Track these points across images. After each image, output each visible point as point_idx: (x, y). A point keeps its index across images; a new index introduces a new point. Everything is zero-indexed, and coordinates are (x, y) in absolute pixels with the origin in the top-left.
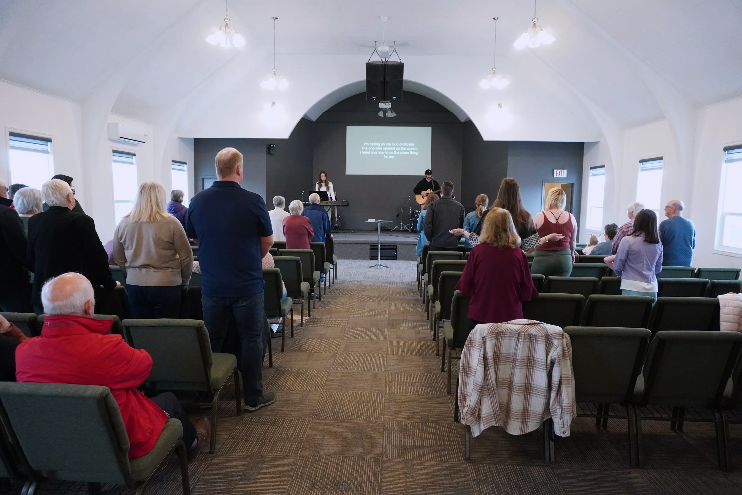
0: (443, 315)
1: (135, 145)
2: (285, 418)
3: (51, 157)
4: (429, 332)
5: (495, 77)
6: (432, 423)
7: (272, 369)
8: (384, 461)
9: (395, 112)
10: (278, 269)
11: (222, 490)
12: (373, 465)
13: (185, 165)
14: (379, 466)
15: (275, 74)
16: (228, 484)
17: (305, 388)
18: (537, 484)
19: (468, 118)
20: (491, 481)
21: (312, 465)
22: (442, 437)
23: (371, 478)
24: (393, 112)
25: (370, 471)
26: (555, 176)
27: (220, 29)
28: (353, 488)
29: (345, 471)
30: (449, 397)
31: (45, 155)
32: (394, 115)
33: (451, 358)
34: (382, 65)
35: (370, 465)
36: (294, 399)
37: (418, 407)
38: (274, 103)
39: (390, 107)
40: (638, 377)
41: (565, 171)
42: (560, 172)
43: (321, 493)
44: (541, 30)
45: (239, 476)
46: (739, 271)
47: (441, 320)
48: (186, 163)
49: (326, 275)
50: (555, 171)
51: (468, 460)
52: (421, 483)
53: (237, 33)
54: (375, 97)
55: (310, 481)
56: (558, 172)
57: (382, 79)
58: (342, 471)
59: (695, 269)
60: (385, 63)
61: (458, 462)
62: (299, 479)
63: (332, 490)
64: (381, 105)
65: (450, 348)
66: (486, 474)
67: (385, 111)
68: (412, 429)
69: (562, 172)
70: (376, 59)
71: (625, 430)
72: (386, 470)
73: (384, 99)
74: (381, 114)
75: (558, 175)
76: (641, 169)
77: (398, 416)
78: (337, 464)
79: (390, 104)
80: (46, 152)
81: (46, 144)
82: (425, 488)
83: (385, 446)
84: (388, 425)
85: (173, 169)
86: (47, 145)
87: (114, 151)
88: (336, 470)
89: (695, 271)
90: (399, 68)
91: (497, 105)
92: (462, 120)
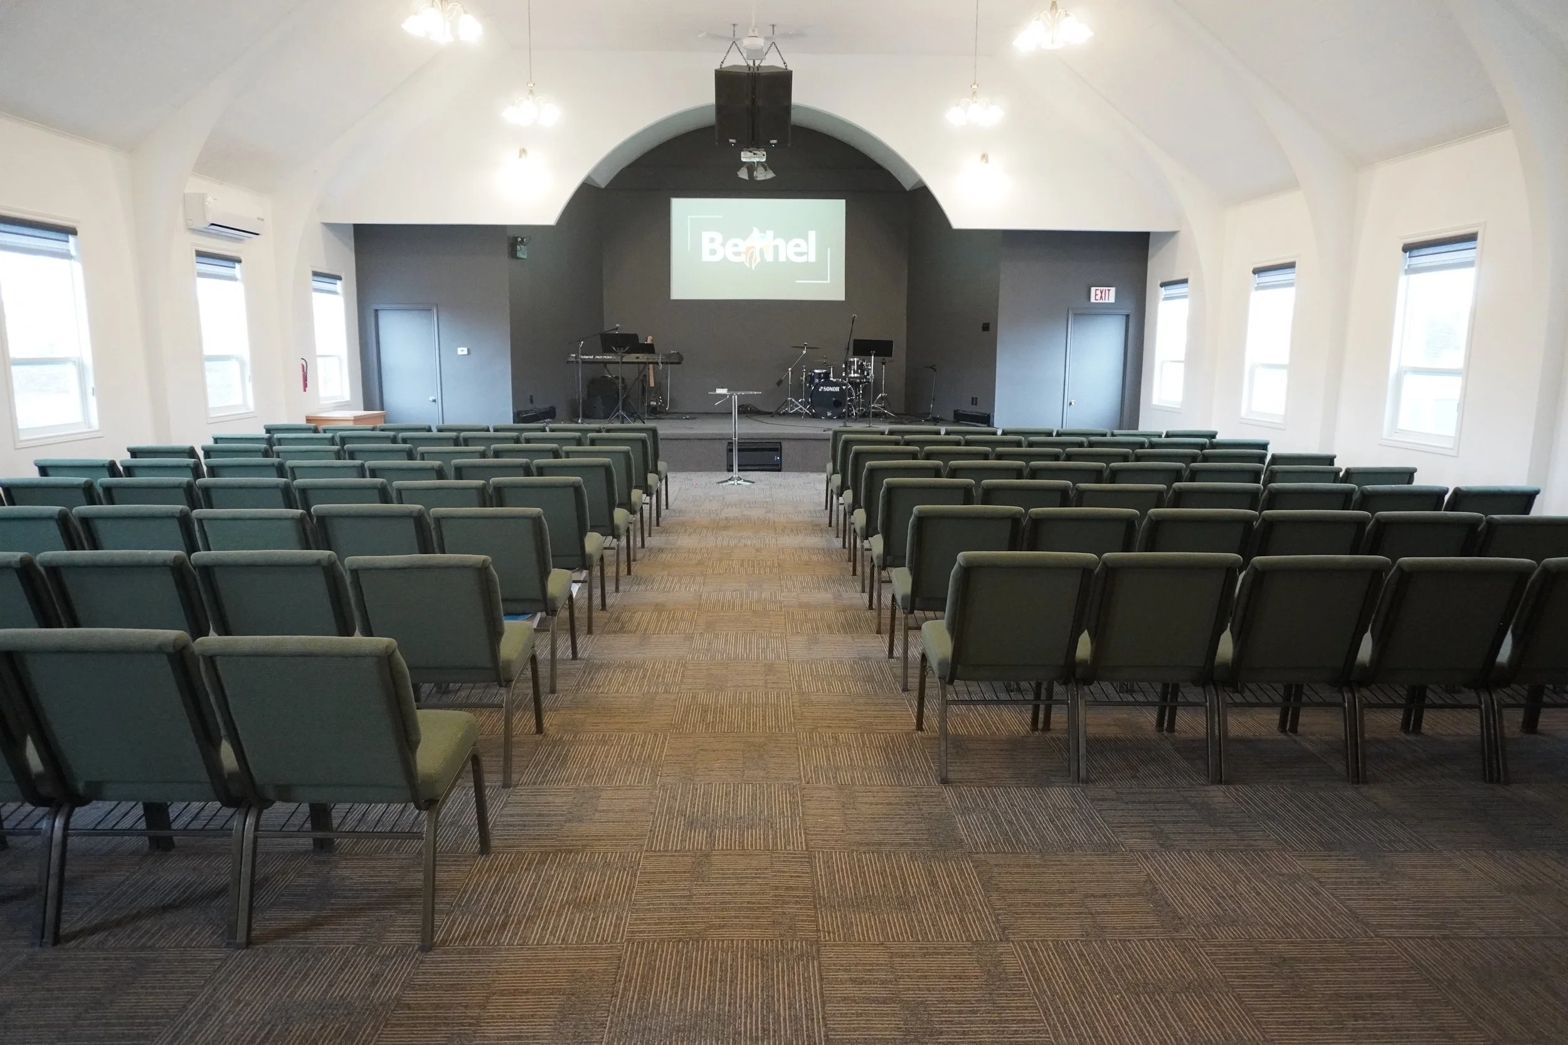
0: (890, 558)
1: (239, 240)
2: (621, 733)
3: (76, 267)
4: (858, 595)
5: (976, 102)
6: (880, 733)
7: (578, 661)
8: (804, 788)
9: (771, 169)
10: (579, 478)
11: (539, 835)
12: (786, 794)
13: (338, 282)
14: (797, 794)
15: (531, 91)
16: (547, 826)
17: (645, 689)
18: (1059, 810)
19: (921, 181)
20: (984, 808)
21: (684, 797)
22: (898, 752)
23: (787, 811)
24: (768, 168)
25: (782, 802)
26: (1093, 300)
27: (433, 6)
28: (760, 824)
29: (741, 803)
30: (904, 695)
31: (65, 262)
32: (770, 175)
33: (908, 628)
34: (748, 74)
35: (782, 794)
36: (631, 706)
37: (852, 711)
38: (523, 151)
39: (764, 160)
40: (1222, 637)
41: (1113, 290)
42: (1102, 292)
43: (707, 833)
44: (1067, 15)
45: (562, 815)
46: (1415, 470)
47: (885, 570)
48: (340, 278)
49: (651, 499)
50: (1093, 289)
51: (945, 781)
52: (869, 815)
53: (466, 12)
54: (733, 141)
55: (685, 817)
56: (1099, 292)
57: (748, 103)
58: (737, 804)
59: (1341, 470)
60: (756, 71)
61: (928, 785)
62: (666, 816)
63: (724, 828)
64: (746, 157)
65: (905, 611)
66: (974, 800)
67: (751, 167)
68: (846, 743)
69: (1107, 292)
70: (736, 60)
71: (1202, 731)
72: (810, 800)
73: (753, 144)
74: (743, 174)
75: (1098, 297)
76: (1256, 285)
77: (819, 725)
78: (726, 794)
79: (765, 153)
80: (66, 256)
81: (65, 239)
82: (877, 822)
83: (804, 768)
84: (804, 739)
85: (316, 290)
86: (67, 242)
87: (200, 254)
88: (726, 803)
89: (1341, 474)
90: (782, 81)
91: (979, 157)
92: (908, 185)
